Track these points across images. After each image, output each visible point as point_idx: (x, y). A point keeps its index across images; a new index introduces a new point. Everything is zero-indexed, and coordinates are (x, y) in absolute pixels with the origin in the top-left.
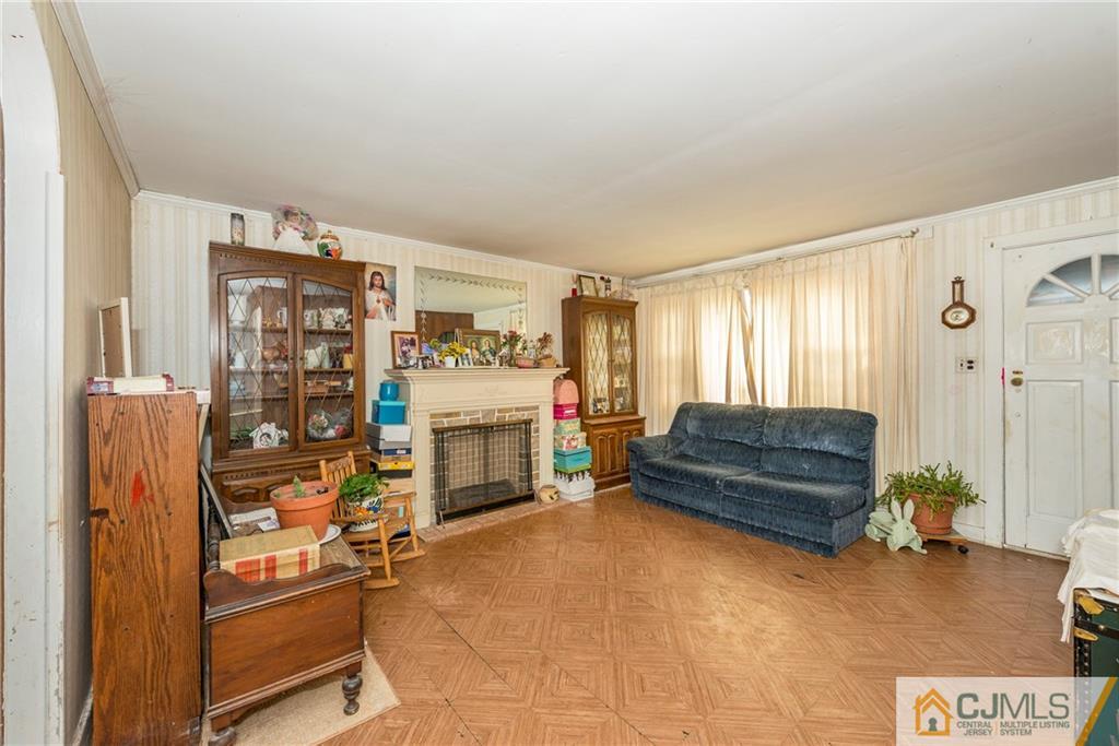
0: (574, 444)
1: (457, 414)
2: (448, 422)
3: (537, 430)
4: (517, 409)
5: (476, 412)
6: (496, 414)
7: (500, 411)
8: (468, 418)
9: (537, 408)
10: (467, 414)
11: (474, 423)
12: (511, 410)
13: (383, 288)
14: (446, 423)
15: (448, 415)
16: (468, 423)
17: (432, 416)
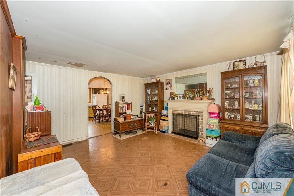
0: (212, 127)
1: (178, 110)
2: (176, 112)
3: (202, 119)
4: (194, 112)
5: (182, 111)
6: (188, 112)
7: (189, 111)
8: (180, 112)
9: (202, 112)
10: (180, 111)
11: (182, 113)
12: (193, 112)
13: (169, 84)
14: (175, 112)
15: (176, 110)
16: (180, 113)
17: (173, 110)
